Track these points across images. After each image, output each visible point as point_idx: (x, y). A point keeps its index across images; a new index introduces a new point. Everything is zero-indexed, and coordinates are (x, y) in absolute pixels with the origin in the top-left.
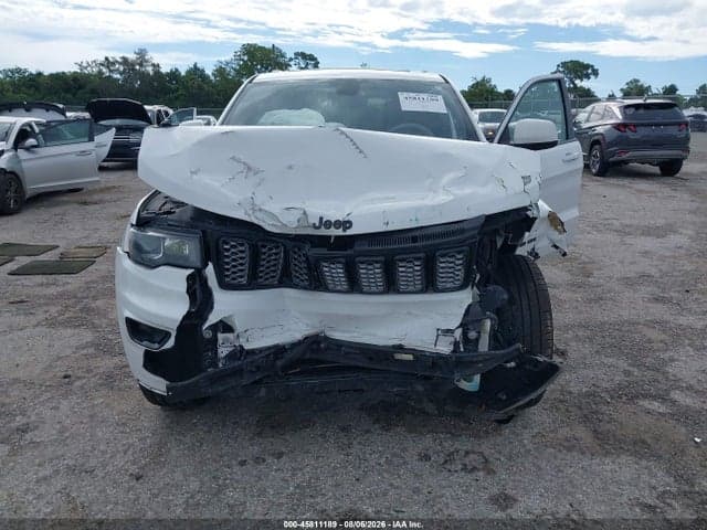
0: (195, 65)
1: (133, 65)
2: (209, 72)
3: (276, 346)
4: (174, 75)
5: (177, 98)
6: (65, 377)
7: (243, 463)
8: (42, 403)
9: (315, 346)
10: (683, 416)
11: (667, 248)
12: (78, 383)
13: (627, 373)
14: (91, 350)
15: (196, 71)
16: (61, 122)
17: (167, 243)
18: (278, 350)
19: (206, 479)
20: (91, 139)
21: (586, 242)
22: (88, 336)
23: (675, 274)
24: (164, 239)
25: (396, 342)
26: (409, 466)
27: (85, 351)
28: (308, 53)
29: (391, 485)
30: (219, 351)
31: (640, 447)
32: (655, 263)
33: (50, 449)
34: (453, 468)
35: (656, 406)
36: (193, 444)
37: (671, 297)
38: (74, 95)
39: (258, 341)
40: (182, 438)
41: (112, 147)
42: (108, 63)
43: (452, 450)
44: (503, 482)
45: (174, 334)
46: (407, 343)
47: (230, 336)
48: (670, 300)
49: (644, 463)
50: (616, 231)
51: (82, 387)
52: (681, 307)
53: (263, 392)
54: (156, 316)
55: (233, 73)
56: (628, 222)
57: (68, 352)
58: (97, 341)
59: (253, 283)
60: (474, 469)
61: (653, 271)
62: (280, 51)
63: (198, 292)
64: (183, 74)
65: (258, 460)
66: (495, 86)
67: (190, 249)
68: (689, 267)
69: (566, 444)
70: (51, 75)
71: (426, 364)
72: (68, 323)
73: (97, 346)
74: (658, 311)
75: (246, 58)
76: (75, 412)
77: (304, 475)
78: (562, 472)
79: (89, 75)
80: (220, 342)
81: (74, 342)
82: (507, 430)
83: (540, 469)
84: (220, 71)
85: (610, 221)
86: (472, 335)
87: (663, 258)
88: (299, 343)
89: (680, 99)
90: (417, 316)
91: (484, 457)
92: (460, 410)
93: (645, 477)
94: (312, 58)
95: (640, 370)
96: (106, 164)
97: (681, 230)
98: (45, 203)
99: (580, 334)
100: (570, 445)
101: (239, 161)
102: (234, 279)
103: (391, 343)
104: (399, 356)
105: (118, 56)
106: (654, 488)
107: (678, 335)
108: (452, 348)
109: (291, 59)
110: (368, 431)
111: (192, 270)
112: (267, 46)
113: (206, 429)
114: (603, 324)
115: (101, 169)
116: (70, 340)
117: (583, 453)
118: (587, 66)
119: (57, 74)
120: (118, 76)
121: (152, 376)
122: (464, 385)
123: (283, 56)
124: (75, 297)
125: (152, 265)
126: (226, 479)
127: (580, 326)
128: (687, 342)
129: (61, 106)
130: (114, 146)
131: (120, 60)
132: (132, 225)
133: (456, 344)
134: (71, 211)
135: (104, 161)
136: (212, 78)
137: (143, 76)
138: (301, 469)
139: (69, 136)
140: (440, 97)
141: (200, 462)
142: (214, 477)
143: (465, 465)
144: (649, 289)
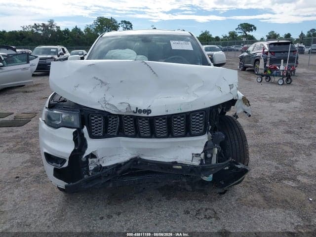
0: (76, 27)
1: (47, 27)
2: (82, 30)
3: (117, 164)
4: (66, 31)
5: (68, 42)
6: (17, 177)
7: (102, 218)
8: (6, 191)
9: (135, 163)
10: (303, 188)
11: (291, 108)
12: (23, 181)
13: (277, 168)
14: (29, 164)
15: (76, 30)
16: (14, 55)
17: (63, 116)
18: (118, 166)
19: (84, 227)
20: (28, 62)
21: (254, 106)
22: (27, 157)
23: (295, 120)
24: (62, 114)
25: (174, 160)
26: (180, 217)
27: (25, 165)
28: (127, 21)
29: (172, 226)
30: (90, 167)
31: (285, 204)
32: (286, 115)
33: (9, 214)
34: (200, 217)
35: (291, 183)
36: (78, 209)
37: (294, 131)
38: (21, 41)
39: (108, 162)
40: (73, 207)
41: (38, 65)
42: (36, 26)
43: (199, 208)
44: (223, 224)
45: (68, 160)
46: (178, 161)
47: (95, 160)
48: (294, 132)
49: (287, 212)
50: (268, 100)
51: (24, 183)
52: (299, 135)
53: (111, 185)
54: (58, 152)
55: (93, 30)
56: (272, 96)
57: (18, 165)
58: (32, 159)
59: (105, 135)
60: (210, 217)
61: (285, 119)
62: (115, 20)
63: (78, 139)
64: (71, 31)
65: (109, 217)
66: (211, 35)
67: (74, 119)
68: (301, 117)
69: (251, 203)
70: (10, 32)
71: (187, 170)
72: (18, 151)
73: (31, 161)
74: (289, 138)
75: (99, 23)
76: (21, 195)
77: (130, 223)
78: (250, 217)
79: (28, 32)
80: (90, 162)
81: (21, 160)
82: (224, 197)
83: (240, 216)
84: (88, 30)
85: (265, 96)
86: (209, 155)
87: (289, 113)
88: (128, 162)
89: (292, 39)
90: (182, 148)
91: (214, 211)
92: (202, 188)
93: (288, 219)
94: (129, 23)
95: (283, 166)
96: (36, 73)
97: (296, 100)
98: (7, 92)
99: (255, 149)
100: (253, 204)
101: (97, 79)
102: (96, 133)
103: (171, 161)
104: (175, 167)
105: (40, 23)
106: (293, 224)
107: (298, 149)
108: (199, 162)
109: (120, 24)
110: (160, 200)
111: (76, 129)
112: (108, 18)
113: (84, 201)
114: (265, 145)
115: (33, 75)
116: (18, 159)
117: (259, 208)
118: (252, 26)
119: (13, 32)
120: (41, 32)
121: (57, 180)
122: (205, 178)
123: (116, 22)
124: (22, 138)
125: (56, 127)
126: (94, 227)
127: (254, 146)
128: (303, 152)
129: (14, 47)
130: (39, 65)
131: (41, 25)
132: (46, 108)
133: (202, 160)
134: (19, 96)
135: (35, 72)
136: (84, 33)
137: (52, 32)
138: (129, 221)
139: (19, 61)
140: (189, 43)
141: (81, 219)
142: (88, 226)
143: (206, 215)
144: (284, 127)
